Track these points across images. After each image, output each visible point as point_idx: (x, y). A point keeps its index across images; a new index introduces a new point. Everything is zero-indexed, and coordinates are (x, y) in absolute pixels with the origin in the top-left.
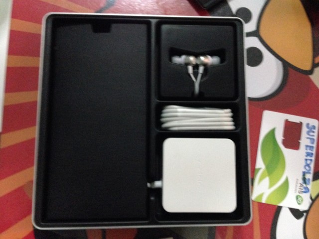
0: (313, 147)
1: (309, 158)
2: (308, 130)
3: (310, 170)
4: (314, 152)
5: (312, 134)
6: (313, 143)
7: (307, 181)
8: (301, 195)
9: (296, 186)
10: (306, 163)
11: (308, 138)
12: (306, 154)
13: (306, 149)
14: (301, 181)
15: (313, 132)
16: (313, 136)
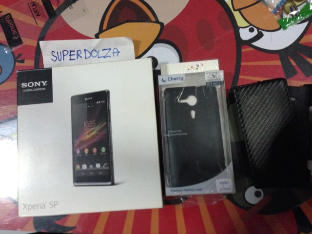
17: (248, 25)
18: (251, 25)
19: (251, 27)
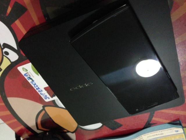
0: (39, 92)
1: (37, 87)
2: (47, 97)
3: (32, 83)
5: (44, 96)
6: (40, 93)
7: (29, 79)
9: (31, 74)
11: (44, 94)
12: (39, 88)
13: (41, 90)
14: (31, 77)
15: (44, 97)
16: (43, 96)
17: (4, 57)
19: (4, 54)
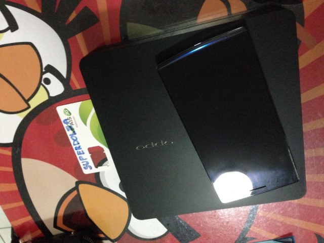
0: (78, 154)
1: (78, 146)
2: (89, 165)
3: (71, 137)
4: (76, 151)
5: (85, 163)
6: (80, 157)
7: (69, 128)
8: (69, 117)
9: (75, 122)
10: (77, 142)
11: (86, 159)
12: (81, 147)
13: (82, 151)
14: (74, 127)
15: (84, 165)
17: (41, 87)
18: (40, 84)
19: (43, 82)
